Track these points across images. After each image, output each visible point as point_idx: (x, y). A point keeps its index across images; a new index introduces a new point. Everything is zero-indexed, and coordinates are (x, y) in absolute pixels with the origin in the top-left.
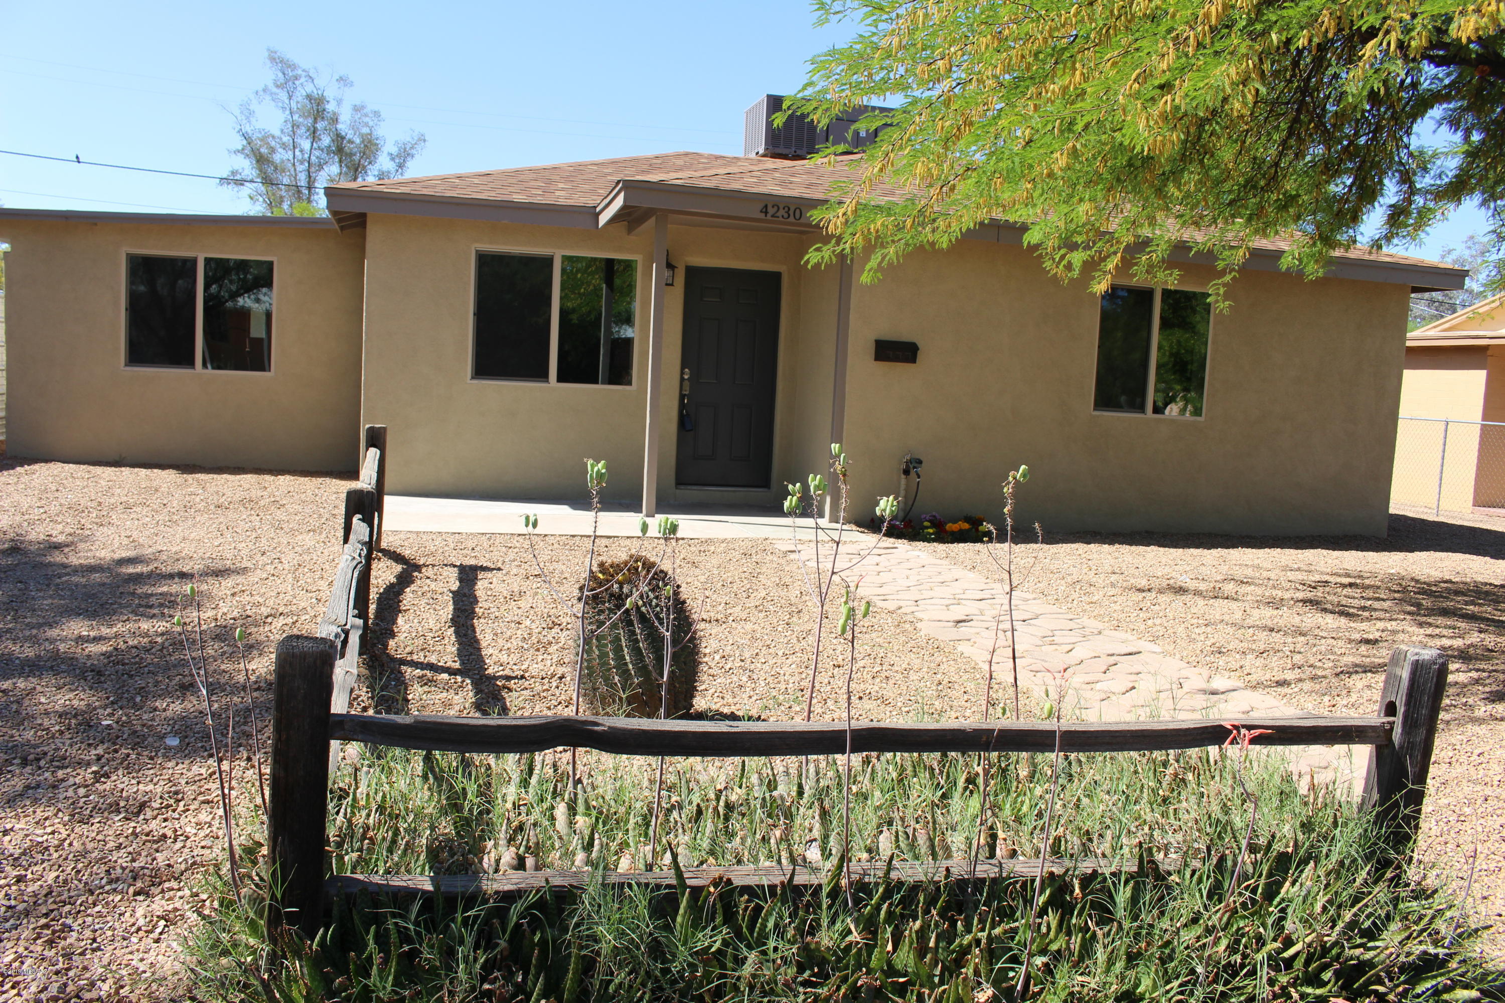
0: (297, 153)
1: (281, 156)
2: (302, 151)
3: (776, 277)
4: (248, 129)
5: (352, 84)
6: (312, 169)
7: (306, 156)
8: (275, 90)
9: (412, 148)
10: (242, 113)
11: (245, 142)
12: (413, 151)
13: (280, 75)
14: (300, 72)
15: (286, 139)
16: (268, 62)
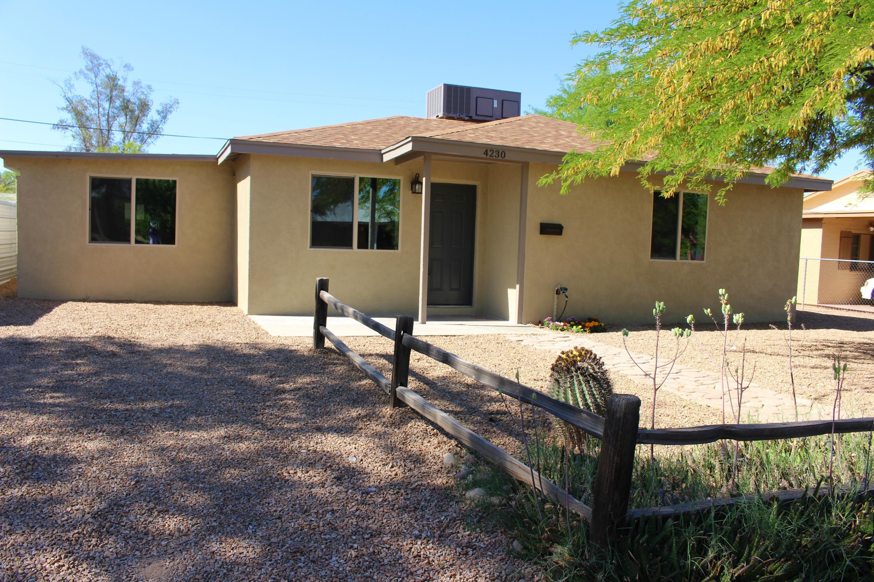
0: (101, 109)
1: (91, 111)
2: (104, 109)
3: (473, 189)
4: (70, 95)
5: (132, 69)
6: (110, 119)
7: (106, 112)
8: (86, 72)
9: (171, 107)
10: (66, 85)
11: (68, 103)
12: (172, 109)
13: (90, 63)
14: (102, 62)
15: (93, 102)
16: (83, 56)
